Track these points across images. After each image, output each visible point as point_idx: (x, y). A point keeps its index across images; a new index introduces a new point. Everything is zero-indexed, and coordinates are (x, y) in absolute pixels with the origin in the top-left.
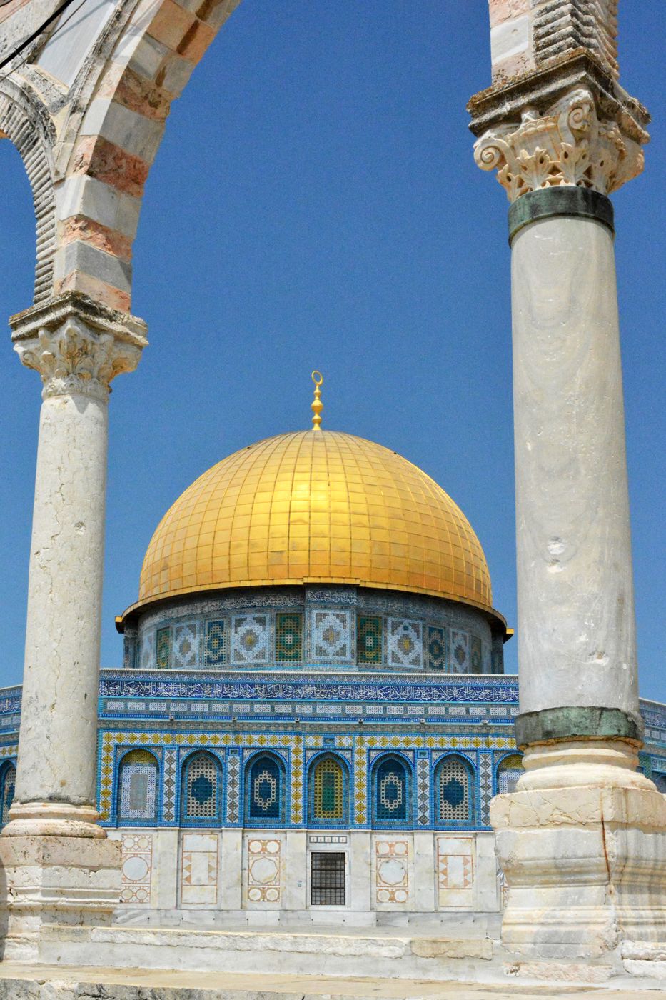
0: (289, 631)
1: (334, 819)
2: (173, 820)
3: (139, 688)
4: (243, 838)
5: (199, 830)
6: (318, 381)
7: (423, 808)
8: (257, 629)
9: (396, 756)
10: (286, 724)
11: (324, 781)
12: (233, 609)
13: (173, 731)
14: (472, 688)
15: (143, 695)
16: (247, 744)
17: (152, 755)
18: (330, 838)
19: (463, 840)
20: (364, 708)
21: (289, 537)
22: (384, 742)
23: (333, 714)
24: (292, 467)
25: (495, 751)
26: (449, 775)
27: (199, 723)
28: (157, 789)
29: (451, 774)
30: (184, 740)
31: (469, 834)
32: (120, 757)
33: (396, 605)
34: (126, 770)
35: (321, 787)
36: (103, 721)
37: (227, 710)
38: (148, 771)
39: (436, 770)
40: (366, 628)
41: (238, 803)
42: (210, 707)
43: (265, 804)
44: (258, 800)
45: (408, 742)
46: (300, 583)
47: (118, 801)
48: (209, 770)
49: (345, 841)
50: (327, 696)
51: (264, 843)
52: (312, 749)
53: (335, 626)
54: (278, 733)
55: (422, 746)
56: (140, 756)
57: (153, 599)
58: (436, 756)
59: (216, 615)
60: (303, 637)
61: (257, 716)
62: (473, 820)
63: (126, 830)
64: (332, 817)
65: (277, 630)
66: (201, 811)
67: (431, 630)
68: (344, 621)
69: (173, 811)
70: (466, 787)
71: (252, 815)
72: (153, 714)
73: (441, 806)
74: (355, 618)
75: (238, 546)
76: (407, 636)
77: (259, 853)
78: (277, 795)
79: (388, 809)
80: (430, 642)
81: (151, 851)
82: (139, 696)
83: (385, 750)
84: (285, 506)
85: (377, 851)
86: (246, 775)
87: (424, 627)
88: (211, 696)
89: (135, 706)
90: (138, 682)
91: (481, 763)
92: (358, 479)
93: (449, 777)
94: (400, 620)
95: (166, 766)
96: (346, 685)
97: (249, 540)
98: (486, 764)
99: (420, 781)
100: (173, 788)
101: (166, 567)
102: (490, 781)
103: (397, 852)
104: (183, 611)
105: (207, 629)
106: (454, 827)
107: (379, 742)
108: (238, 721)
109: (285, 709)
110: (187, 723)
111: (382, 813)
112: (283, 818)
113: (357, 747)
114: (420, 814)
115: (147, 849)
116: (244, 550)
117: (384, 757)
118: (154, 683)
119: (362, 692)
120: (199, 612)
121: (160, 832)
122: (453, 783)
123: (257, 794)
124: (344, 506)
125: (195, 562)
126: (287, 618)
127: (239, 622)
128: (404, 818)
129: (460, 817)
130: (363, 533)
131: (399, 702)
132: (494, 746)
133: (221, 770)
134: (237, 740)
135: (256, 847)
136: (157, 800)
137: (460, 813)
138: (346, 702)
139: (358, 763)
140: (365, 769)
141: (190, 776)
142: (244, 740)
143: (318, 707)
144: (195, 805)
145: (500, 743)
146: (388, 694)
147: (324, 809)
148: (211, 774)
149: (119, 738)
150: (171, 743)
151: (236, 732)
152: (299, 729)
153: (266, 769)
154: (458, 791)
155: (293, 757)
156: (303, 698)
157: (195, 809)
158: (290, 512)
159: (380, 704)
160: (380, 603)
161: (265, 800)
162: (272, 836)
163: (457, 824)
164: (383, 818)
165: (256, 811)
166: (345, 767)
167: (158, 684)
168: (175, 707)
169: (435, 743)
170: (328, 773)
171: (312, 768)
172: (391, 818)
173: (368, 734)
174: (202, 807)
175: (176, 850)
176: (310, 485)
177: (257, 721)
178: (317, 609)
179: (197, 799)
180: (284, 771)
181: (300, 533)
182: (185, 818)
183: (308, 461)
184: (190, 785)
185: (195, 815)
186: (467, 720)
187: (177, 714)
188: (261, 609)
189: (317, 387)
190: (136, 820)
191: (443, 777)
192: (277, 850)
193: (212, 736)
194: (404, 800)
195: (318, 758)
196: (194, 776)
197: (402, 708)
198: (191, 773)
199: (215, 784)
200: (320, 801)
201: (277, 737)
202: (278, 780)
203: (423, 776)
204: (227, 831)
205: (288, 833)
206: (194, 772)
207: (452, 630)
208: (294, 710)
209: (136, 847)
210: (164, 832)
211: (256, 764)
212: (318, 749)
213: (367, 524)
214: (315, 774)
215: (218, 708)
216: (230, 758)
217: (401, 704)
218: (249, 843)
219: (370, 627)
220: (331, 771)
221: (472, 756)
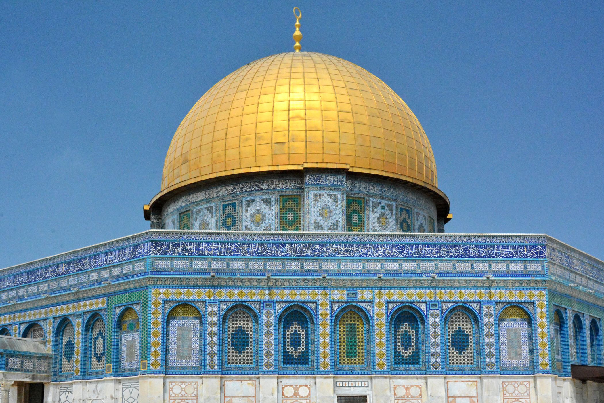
0: (291, 210)
1: (357, 365)
2: (216, 368)
3: (183, 248)
4: (278, 383)
5: (239, 377)
6: (299, 16)
7: (435, 354)
8: (264, 208)
9: (410, 307)
10: (314, 279)
11: (347, 331)
12: (244, 192)
13: (214, 287)
14: (476, 246)
15: (187, 254)
16: (279, 299)
17: (195, 309)
18: (353, 383)
19: (469, 383)
20: (382, 265)
21: (289, 131)
22: (400, 295)
23: (355, 270)
24: (288, 74)
25: (497, 303)
26: (456, 325)
27: (237, 280)
28: (201, 340)
29: (458, 323)
30: (224, 294)
31: (474, 377)
32: (167, 311)
33: (376, 188)
34: (173, 323)
35: (345, 337)
36: (152, 278)
37: (261, 267)
38: (193, 323)
39: (445, 320)
40: (353, 207)
41: (273, 352)
42: (247, 265)
43: (296, 353)
44: (290, 349)
45: (421, 295)
46: (300, 168)
47: (166, 351)
48: (246, 323)
49: (366, 385)
50: (350, 254)
51: (296, 388)
52: (337, 302)
53: (329, 205)
54: (307, 288)
55: (433, 299)
56: (185, 309)
57: (177, 187)
58: (445, 307)
59: (230, 197)
60: (302, 215)
61: (288, 273)
62: (478, 365)
63: (174, 377)
64: (355, 363)
65: (281, 209)
66: (240, 360)
67: (402, 210)
68: (336, 201)
69: (215, 359)
70: (471, 335)
71: (284, 363)
72: (196, 272)
73: (450, 353)
74: (345, 197)
75: (247, 139)
76: (384, 214)
77: (292, 397)
78: (307, 345)
79: (403, 356)
80: (401, 219)
81: (197, 396)
82: (184, 255)
83: (401, 303)
84: (285, 106)
85: (395, 394)
86: (279, 326)
87: (397, 207)
88: (247, 254)
89: (180, 264)
90: (182, 242)
91: (484, 313)
92: (342, 84)
93: (455, 327)
94: (379, 201)
95: (209, 318)
96: (366, 244)
97: (256, 134)
98: (489, 314)
99: (432, 330)
100: (215, 339)
101: (186, 161)
102: (493, 330)
103: (412, 394)
104: (201, 196)
105: (222, 210)
106: (461, 371)
107: (396, 295)
108: (272, 277)
109: (313, 266)
110: (227, 279)
111: (398, 359)
112: (313, 365)
113: (377, 301)
114: (433, 360)
115: (193, 395)
116: (252, 142)
117: (399, 309)
118: (196, 243)
119: (381, 250)
120: (215, 196)
121: (204, 379)
122: (460, 332)
123: (289, 344)
124: (333, 105)
125: (211, 154)
126: (289, 199)
127: (249, 203)
128: (418, 363)
129: (466, 362)
130: (348, 128)
131: (413, 258)
132: (495, 298)
133: (257, 322)
134: (270, 294)
135: (289, 392)
136: (201, 350)
137: (466, 358)
138: (367, 260)
139: (377, 315)
140: (384, 320)
141: (229, 327)
142: (278, 295)
143: (342, 263)
144: (234, 354)
145: (501, 295)
146: (403, 252)
147: (347, 356)
148: (248, 326)
149: (166, 294)
150: (212, 298)
151: (270, 288)
152: (325, 284)
153: (296, 321)
154: (464, 338)
155: (321, 310)
156: (329, 256)
157: (234, 358)
158: (289, 110)
159: (396, 261)
160: (363, 186)
161: (296, 349)
162: (303, 381)
163: (464, 368)
164: (399, 363)
165: (288, 359)
166: (367, 319)
167: (199, 243)
168: (216, 265)
169: (445, 295)
170: (351, 324)
171: (337, 319)
172: (406, 364)
173: (386, 288)
174: (240, 356)
175: (219, 395)
176: (305, 88)
177: (289, 277)
178: (313, 190)
179: (236, 349)
180: (313, 322)
181: (298, 126)
182: (226, 366)
183: (301, 70)
184: (230, 336)
185: (234, 363)
186: (472, 275)
187: (218, 272)
188: (267, 191)
189: (297, 20)
190: (183, 368)
191: (451, 327)
192: (307, 394)
193: (249, 291)
194: (418, 348)
195: (342, 310)
196: (233, 328)
197: (415, 264)
198: (231, 326)
199: (251, 335)
200: (344, 349)
201: (306, 291)
202: (307, 331)
203: (435, 325)
204: (263, 377)
205: (317, 378)
206: (233, 324)
207: (416, 211)
208: (321, 267)
209: (183, 393)
210: (208, 379)
211: (287, 316)
212: (343, 302)
213: (352, 121)
214: (340, 325)
215: (254, 265)
216: (265, 311)
217: (414, 261)
218: (283, 388)
219: (355, 206)
220: (353, 322)
221: (476, 307)
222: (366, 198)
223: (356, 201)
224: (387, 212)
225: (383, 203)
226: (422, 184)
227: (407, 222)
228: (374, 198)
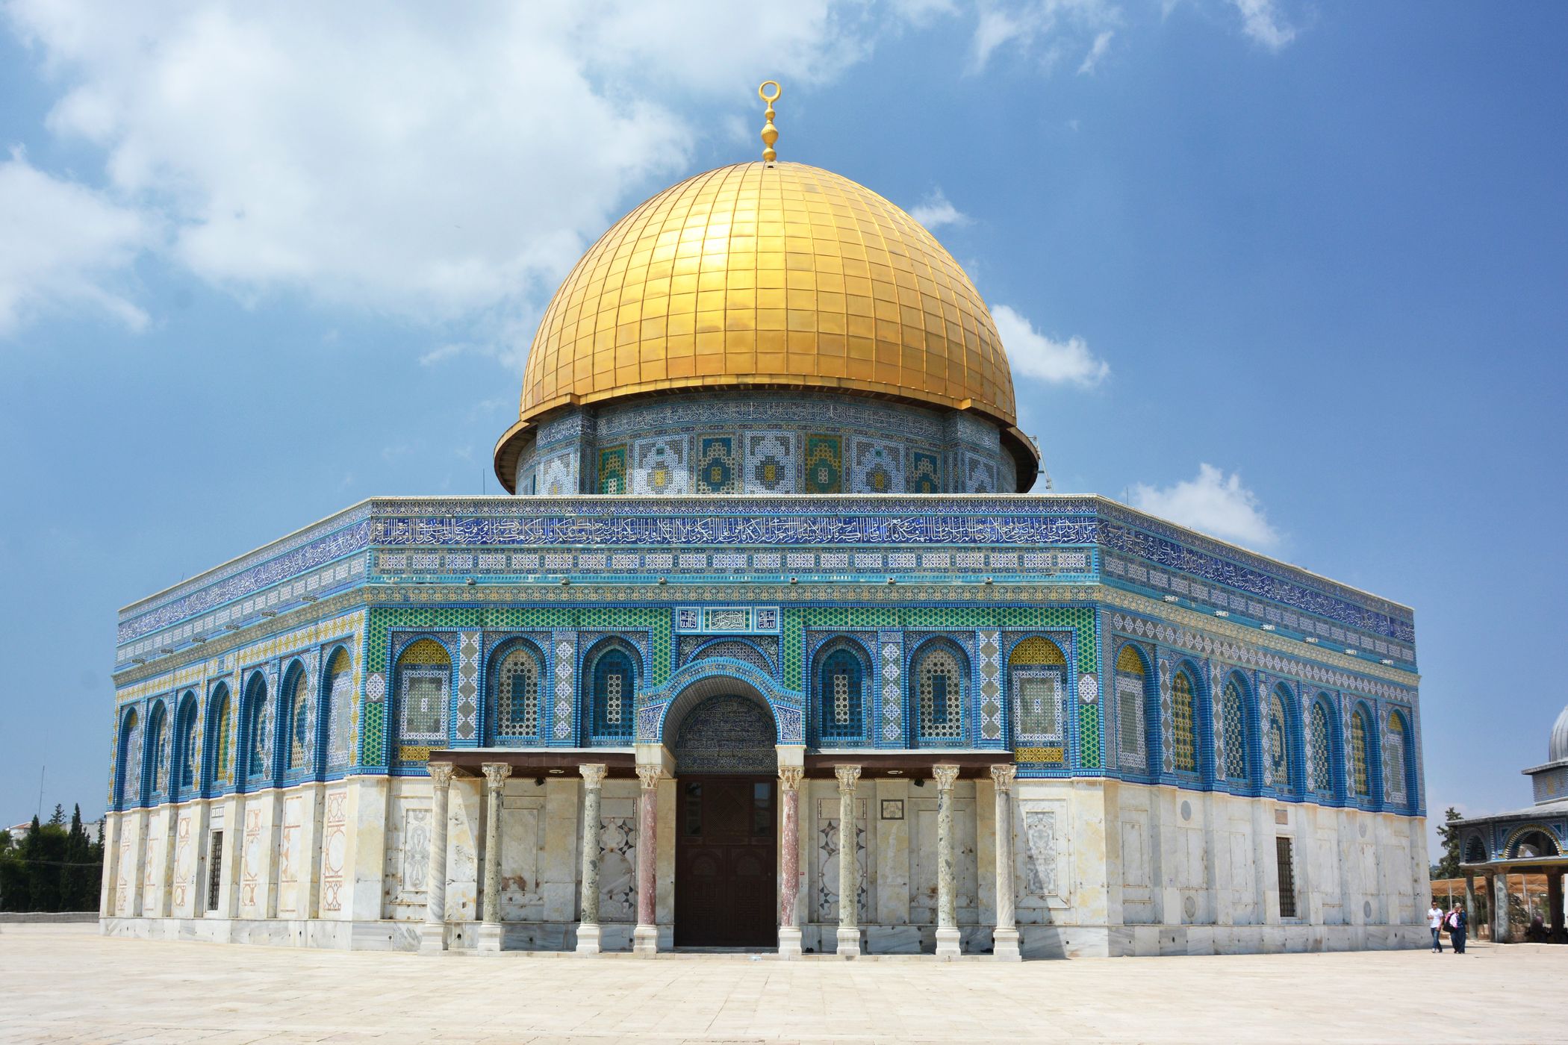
33: (647, 417)
67: (707, 443)
76: (663, 463)
80: (704, 464)
87: (692, 443)
94: (652, 441)
160: (626, 421)
207: (749, 434)
222: (628, 441)
223: (615, 453)
224: (670, 457)
225: (661, 441)
226: (733, 381)
227: (723, 465)
228: (644, 438)
